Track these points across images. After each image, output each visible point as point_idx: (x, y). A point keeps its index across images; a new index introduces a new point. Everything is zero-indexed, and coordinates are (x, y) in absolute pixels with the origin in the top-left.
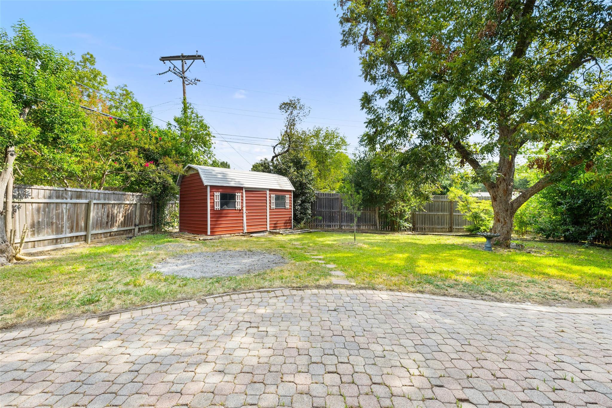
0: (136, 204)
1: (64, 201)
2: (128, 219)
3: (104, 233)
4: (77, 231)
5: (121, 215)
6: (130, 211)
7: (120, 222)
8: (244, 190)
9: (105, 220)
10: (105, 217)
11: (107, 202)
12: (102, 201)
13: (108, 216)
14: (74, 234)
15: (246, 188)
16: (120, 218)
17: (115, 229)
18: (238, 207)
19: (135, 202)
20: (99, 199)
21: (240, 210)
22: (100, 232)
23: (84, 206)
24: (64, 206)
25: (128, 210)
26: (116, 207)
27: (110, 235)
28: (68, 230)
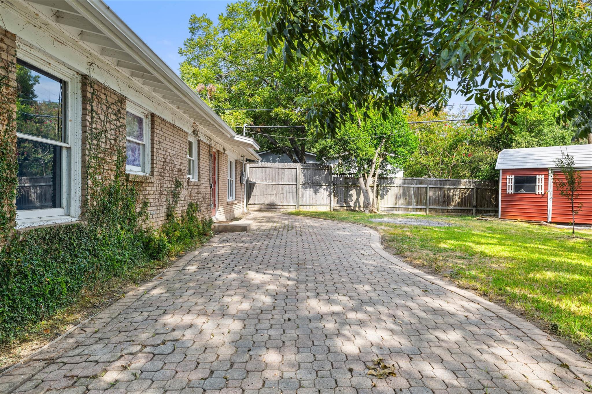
0: (472, 189)
1: (412, 186)
2: (464, 201)
3: (441, 209)
4: (421, 205)
5: (457, 197)
6: (467, 195)
7: (457, 202)
8: (550, 172)
9: (442, 199)
10: (442, 197)
11: (442, 186)
12: (439, 186)
13: (444, 197)
14: (419, 207)
15: (552, 169)
16: (457, 199)
17: (451, 207)
18: (539, 190)
19: (472, 187)
20: (435, 184)
21: (543, 195)
22: (438, 207)
23: (424, 189)
24: (412, 188)
25: (465, 194)
26: (452, 191)
27: (447, 212)
28: (415, 204)
